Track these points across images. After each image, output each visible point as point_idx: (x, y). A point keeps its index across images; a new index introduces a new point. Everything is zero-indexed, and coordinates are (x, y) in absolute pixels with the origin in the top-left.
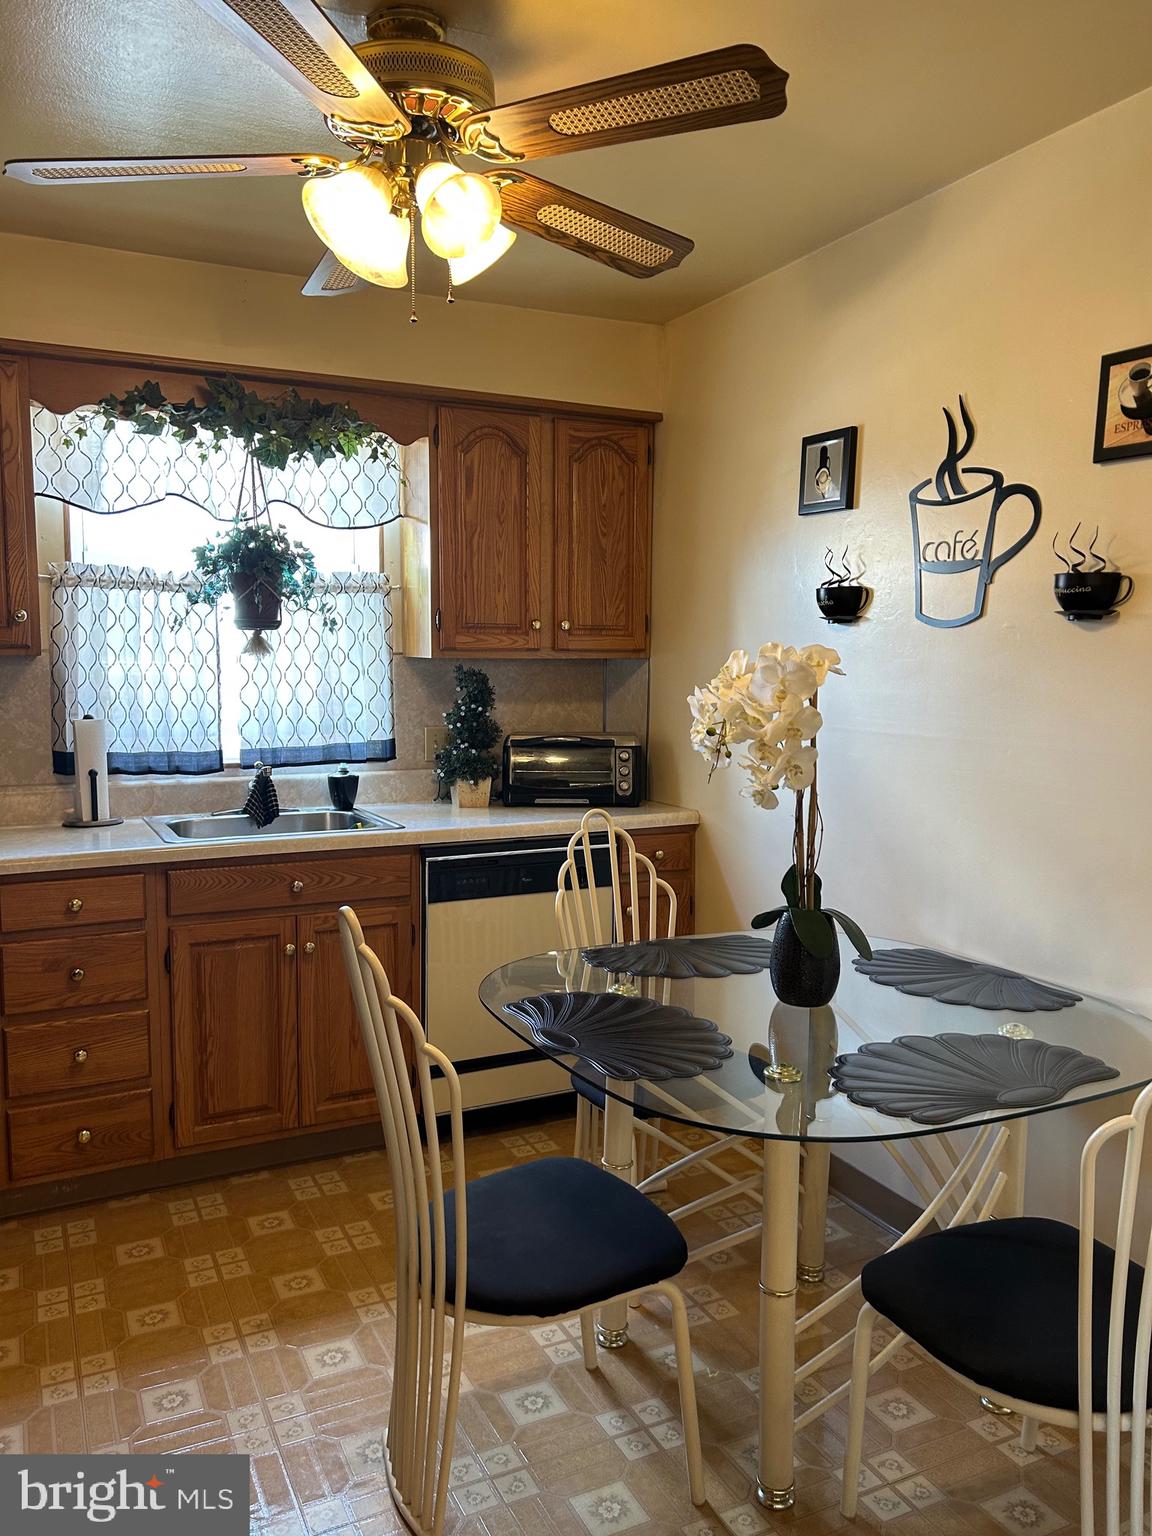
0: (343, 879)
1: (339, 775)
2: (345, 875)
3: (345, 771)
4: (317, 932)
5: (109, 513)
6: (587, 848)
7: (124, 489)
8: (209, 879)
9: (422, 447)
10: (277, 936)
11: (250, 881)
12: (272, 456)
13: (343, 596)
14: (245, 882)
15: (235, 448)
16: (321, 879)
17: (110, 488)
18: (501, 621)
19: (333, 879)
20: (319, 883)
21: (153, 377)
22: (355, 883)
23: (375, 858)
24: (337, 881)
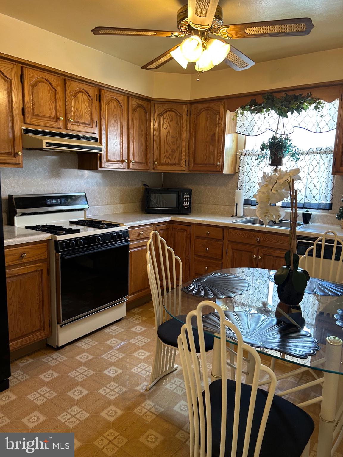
0: (272, 241)
1: (305, 212)
2: (273, 239)
3: (307, 211)
4: (264, 254)
5: (255, 136)
6: (323, 243)
7: (259, 129)
8: (237, 233)
10: (253, 252)
11: (247, 236)
12: (283, 114)
13: (319, 154)
14: (246, 235)
15: (273, 113)
16: (266, 239)
17: (255, 129)
19: (269, 240)
20: (265, 240)
21: (253, 98)
22: (275, 243)
23: (283, 236)
24: (270, 241)
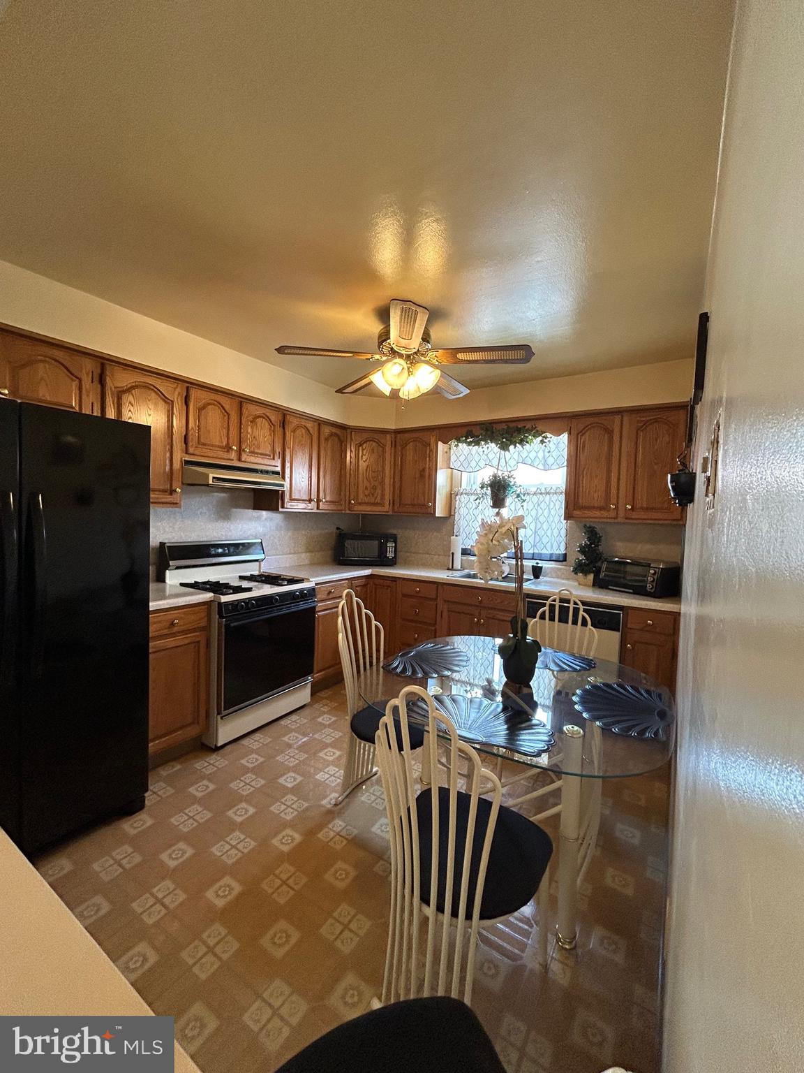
0: (496, 600)
1: (535, 565)
2: (497, 598)
3: (537, 563)
4: (486, 618)
5: (472, 472)
6: (557, 604)
7: (477, 464)
9: (565, 436)
10: (473, 615)
12: (504, 447)
13: (548, 495)
15: (493, 446)
17: (473, 464)
18: (596, 505)
19: (493, 599)
20: (488, 599)
21: (469, 428)
22: (500, 603)
